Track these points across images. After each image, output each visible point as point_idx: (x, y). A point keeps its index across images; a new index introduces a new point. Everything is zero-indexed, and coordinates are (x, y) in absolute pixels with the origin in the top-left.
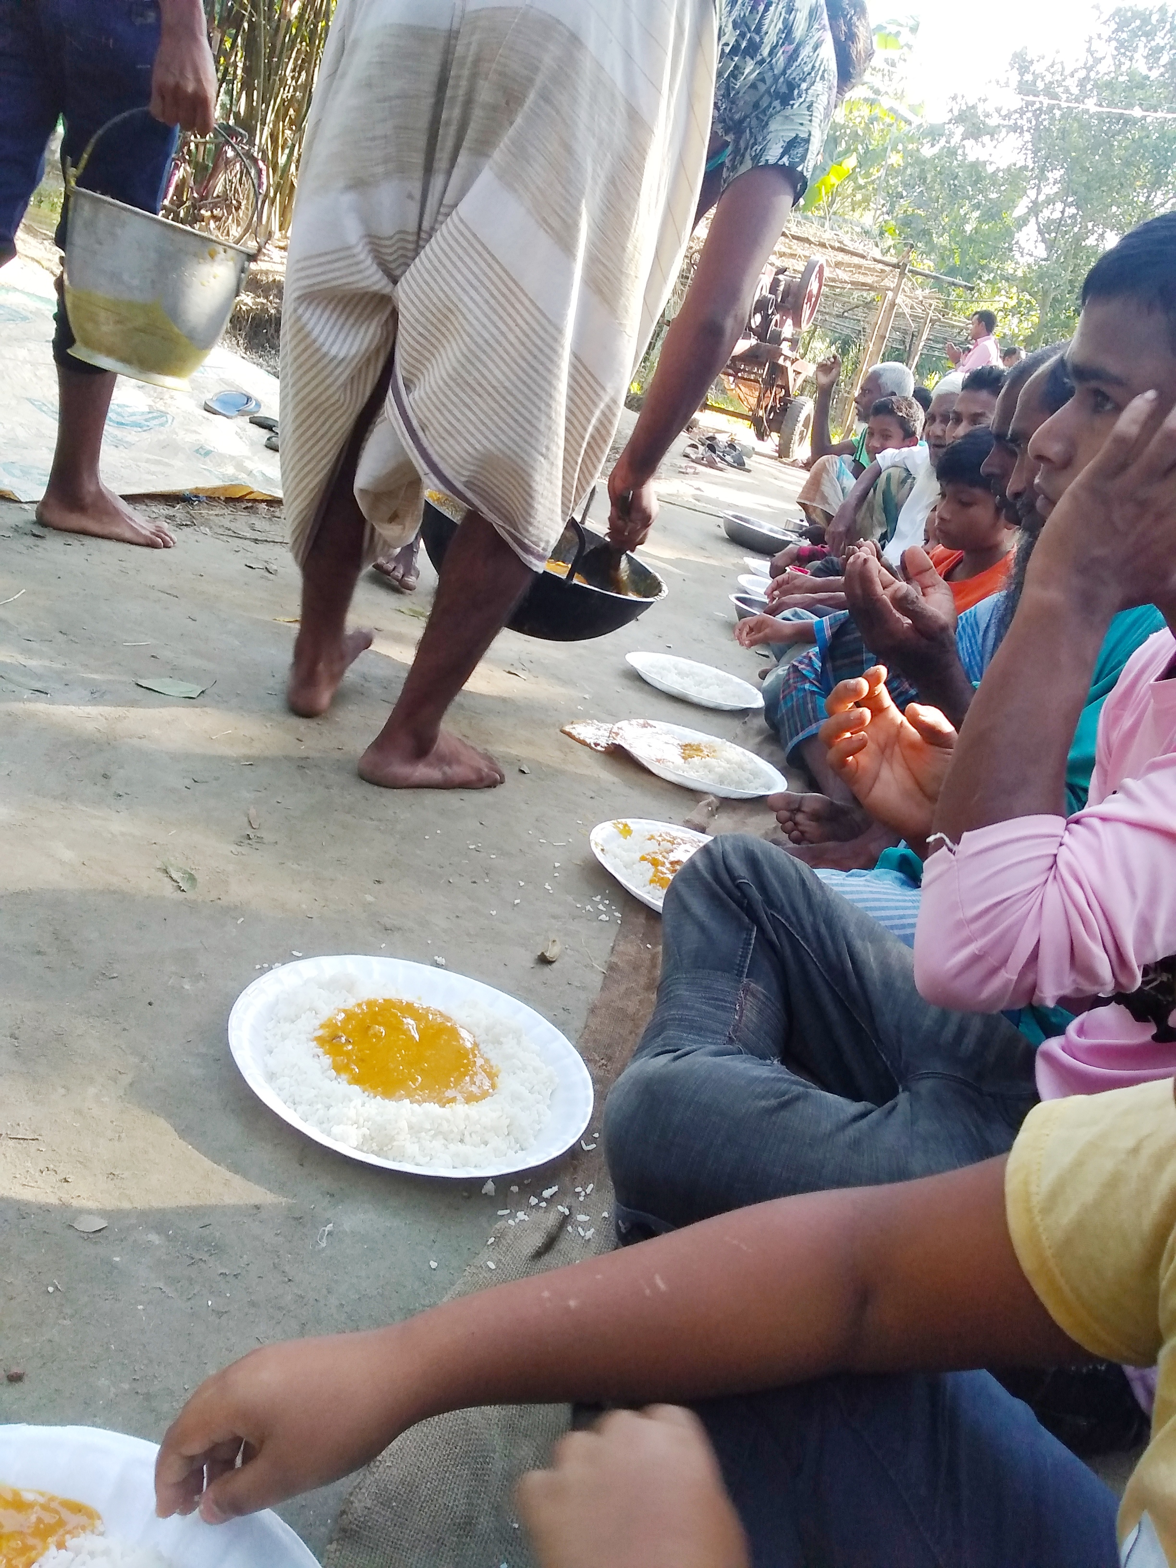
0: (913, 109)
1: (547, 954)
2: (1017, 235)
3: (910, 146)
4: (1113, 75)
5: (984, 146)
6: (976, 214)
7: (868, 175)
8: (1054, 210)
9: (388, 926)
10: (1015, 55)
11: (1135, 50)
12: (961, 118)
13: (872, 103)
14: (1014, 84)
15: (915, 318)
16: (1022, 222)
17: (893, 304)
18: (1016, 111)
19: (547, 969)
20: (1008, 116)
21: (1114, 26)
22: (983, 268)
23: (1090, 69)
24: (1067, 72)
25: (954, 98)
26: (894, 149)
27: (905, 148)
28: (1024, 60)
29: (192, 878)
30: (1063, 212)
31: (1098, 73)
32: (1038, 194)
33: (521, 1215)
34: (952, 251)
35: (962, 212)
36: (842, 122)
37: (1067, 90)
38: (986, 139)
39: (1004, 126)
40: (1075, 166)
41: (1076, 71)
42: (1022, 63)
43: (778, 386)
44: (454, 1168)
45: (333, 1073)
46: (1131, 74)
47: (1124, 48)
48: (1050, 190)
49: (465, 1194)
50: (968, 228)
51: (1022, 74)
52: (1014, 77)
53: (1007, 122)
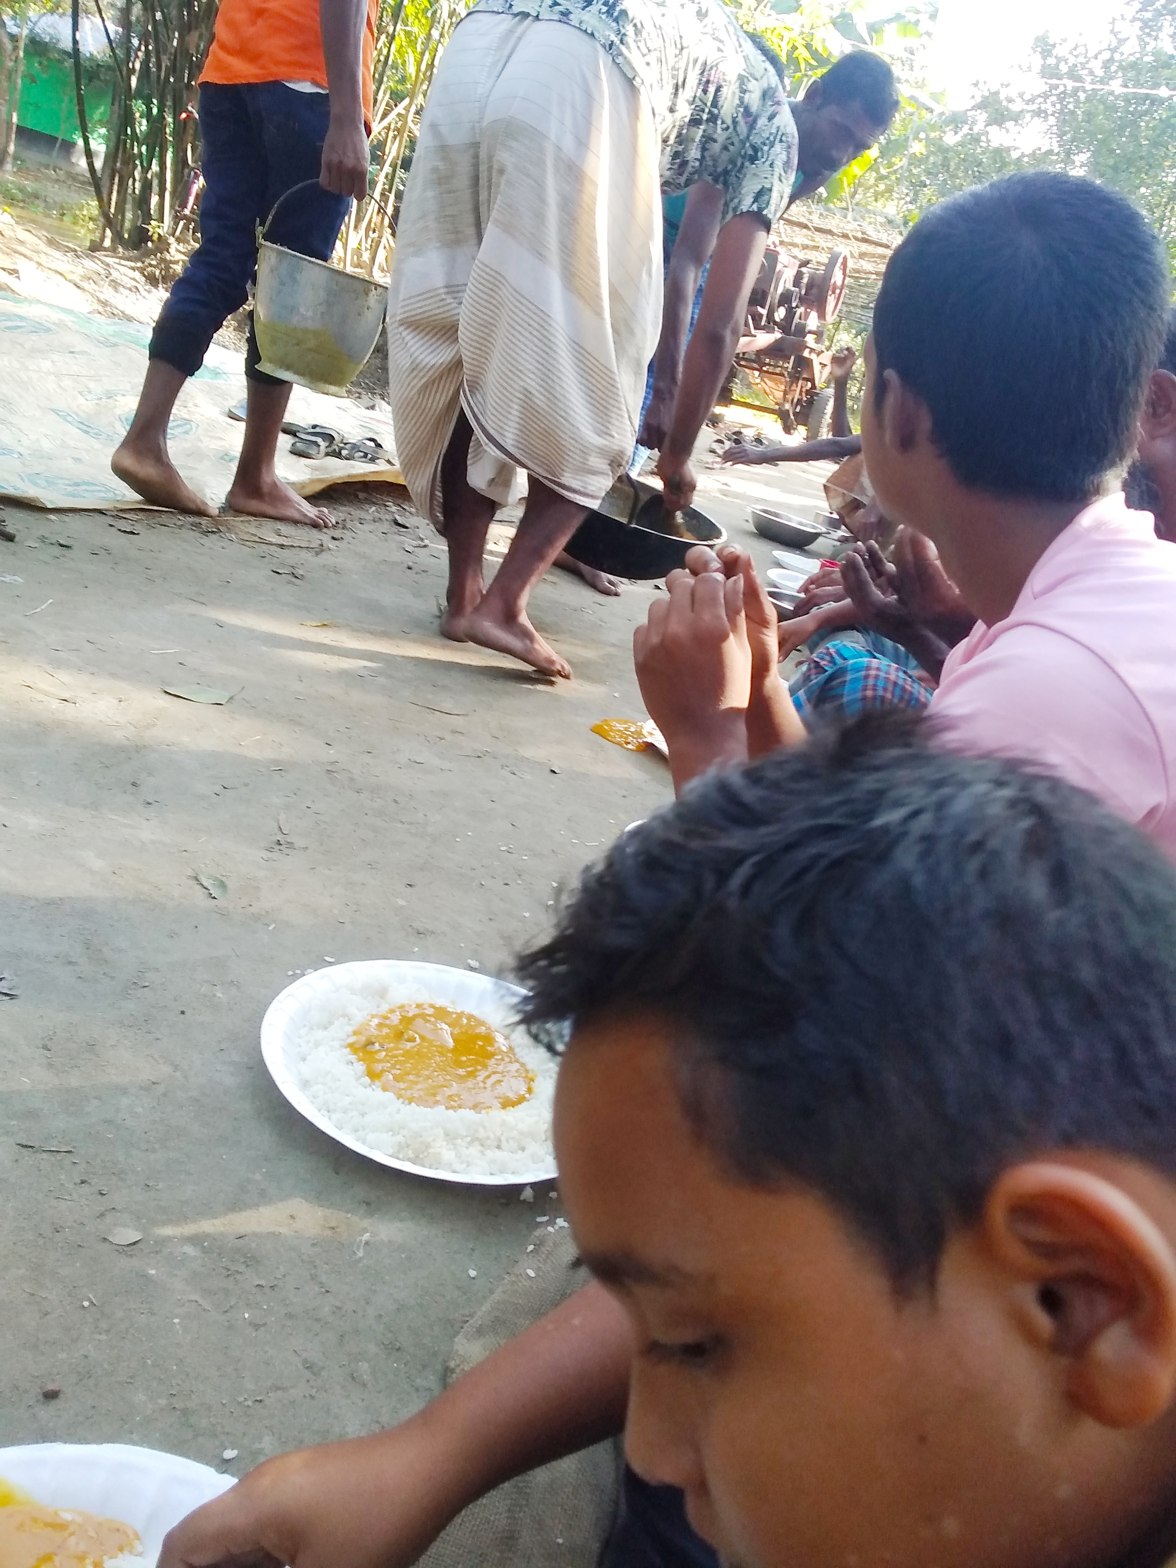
0: (934, 96)
3: (932, 135)
4: (1138, 55)
5: (1008, 131)
7: (890, 165)
9: (421, 930)
10: (1037, 39)
11: (1160, 29)
12: (984, 105)
14: (1037, 68)
18: (1039, 96)
20: (1032, 101)
23: (1113, 51)
24: (1091, 54)
25: (976, 85)
26: (916, 138)
27: (927, 136)
28: (1047, 44)
29: (223, 885)
31: (1122, 54)
33: (560, 1222)
37: (1091, 73)
38: (1010, 124)
39: (1028, 111)
40: (1101, 148)
41: (1100, 53)
42: (1044, 47)
43: (804, 379)
44: (491, 1174)
45: (367, 1080)
46: (1156, 53)
47: (1149, 28)
49: (503, 1201)
51: (1044, 58)
52: (1037, 61)
53: (1031, 107)
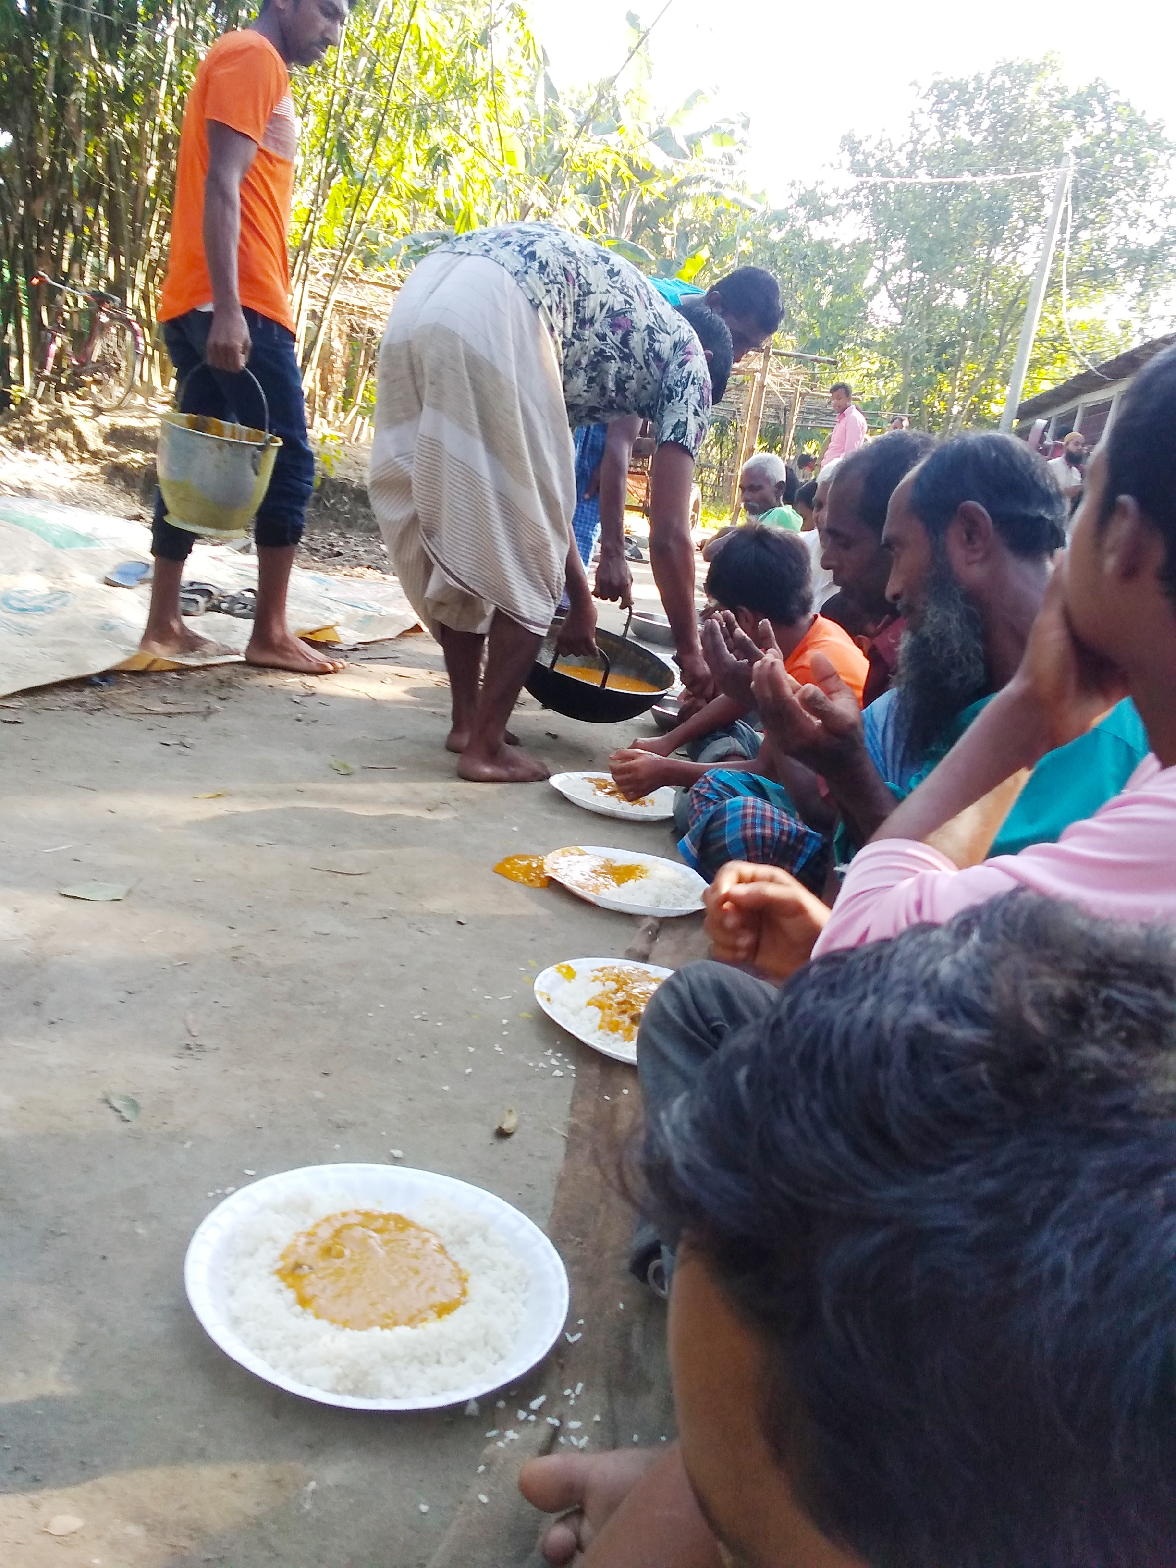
0: (755, 197)
1: (505, 1127)
2: (870, 304)
3: (758, 233)
4: (939, 144)
5: (827, 225)
6: (830, 288)
7: (722, 264)
8: (901, 277)
9: (341, 1123)
10: (844, 138)
11: (957, 118)
12: (802, 202)
13: (715, 196)
14: (847, 163)
15: (784, 394)
16: (874, 291)
17: (762, 387)
18: (852, 190)
19: (506, 1144)
20: (846, 195)
21: (933, 99)
22: (843, 338)
23: (916, 142)
24: (895, 148)
25: (792, 184)
26: (743, 237)
27: (753, 235)
28: (853, 142)
29: (134, 1105)
30: (910, 277)
31: (924, 145)
32: (885, 264)
33: (511, 1434)
34: (812, 327)
35: (816, 289)
36: (690, 217)
37: (897, 165)
38: (828, 219)
39: (844, 206)
40: (915, 234)
41: (903, 145)
42: (851, 145)
45: (298, 1308)
46: (955, 142)
47: (947, 119)
48: (896, 259)
49: (449, 1419)
50: (824, 302)
51: (853, 155)
52: (846, 158)
53: (845, 202)
